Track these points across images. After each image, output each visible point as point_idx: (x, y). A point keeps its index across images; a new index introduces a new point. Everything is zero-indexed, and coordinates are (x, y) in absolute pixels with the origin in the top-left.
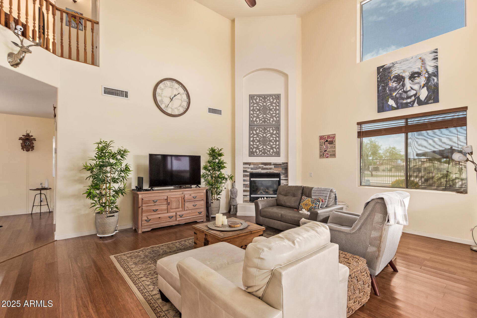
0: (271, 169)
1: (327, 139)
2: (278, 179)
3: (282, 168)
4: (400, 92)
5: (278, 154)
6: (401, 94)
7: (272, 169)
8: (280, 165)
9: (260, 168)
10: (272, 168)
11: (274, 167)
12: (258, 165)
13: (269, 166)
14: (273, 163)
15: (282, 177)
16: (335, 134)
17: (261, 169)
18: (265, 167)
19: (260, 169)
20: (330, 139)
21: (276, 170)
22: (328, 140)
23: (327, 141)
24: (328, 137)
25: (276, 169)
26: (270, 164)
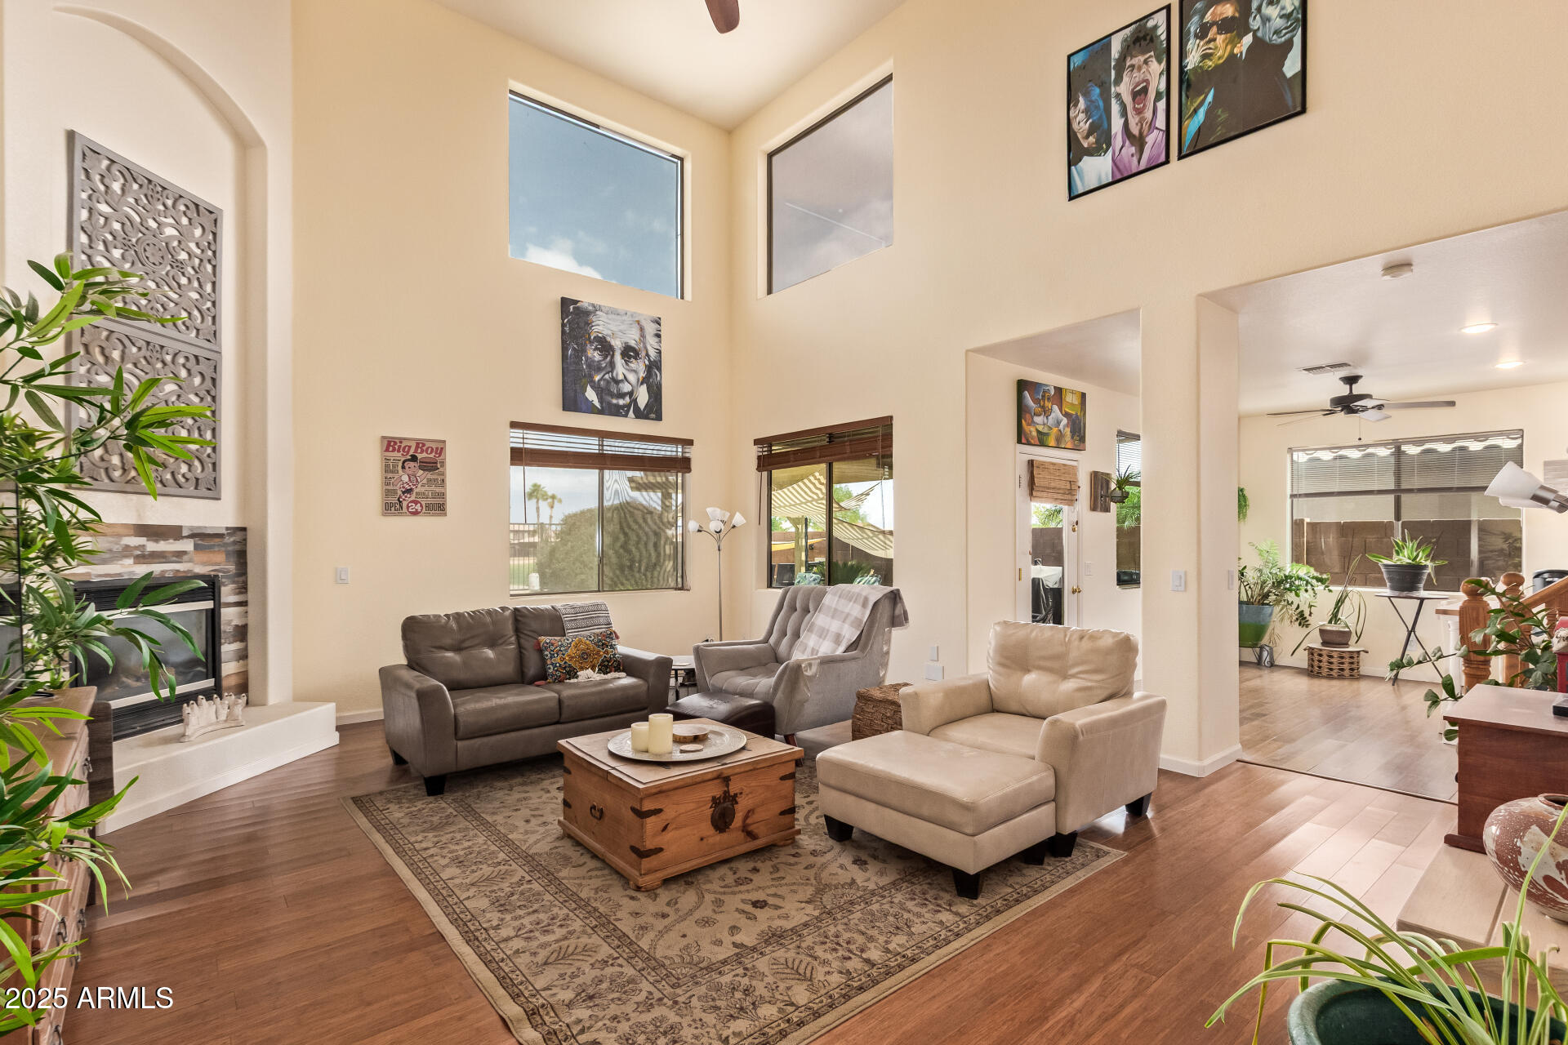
0: (179, 555)
1: (416, 451)
2: (209, 605)
3: (228, 554)
4: (607, 376)
5: (209, 488)
6: (608, 382)
7: (185, 558)
8: (217, 540)
9: (127, 552)
10: (185, 553)
11: (196, 547)
12: (120, 536)
13: (171, 541)
14: (191, 528)
15: (228, 594)
16: (444, 442)
17: (130, 561)
18: (151, 546)
19: (126, 557)
20: (424, 455)
21: (204, 564)
22: (420, 456)
23: (414, 458)
24: (417, 447)
25: (204, 557)
26: (174, 532)
